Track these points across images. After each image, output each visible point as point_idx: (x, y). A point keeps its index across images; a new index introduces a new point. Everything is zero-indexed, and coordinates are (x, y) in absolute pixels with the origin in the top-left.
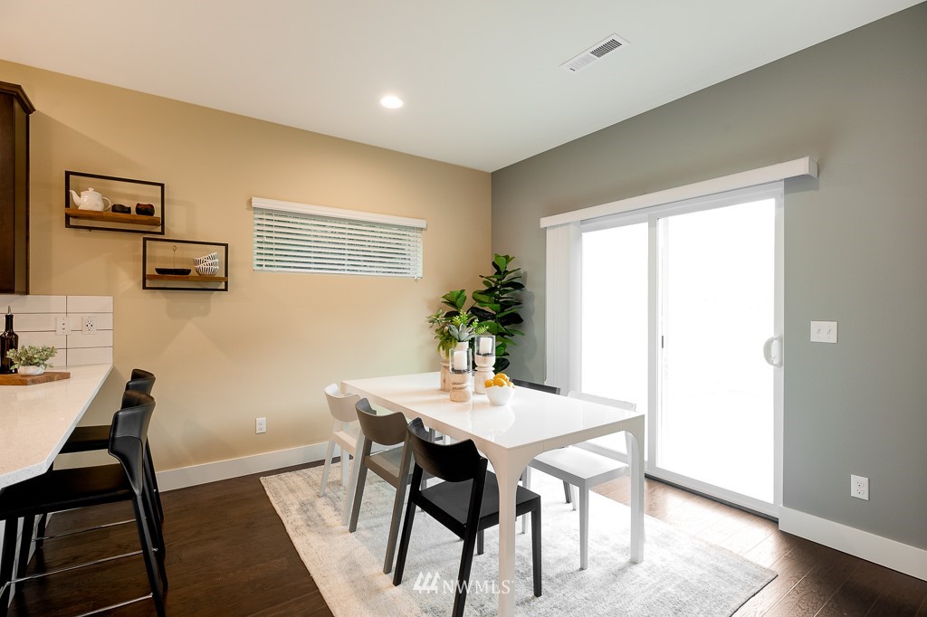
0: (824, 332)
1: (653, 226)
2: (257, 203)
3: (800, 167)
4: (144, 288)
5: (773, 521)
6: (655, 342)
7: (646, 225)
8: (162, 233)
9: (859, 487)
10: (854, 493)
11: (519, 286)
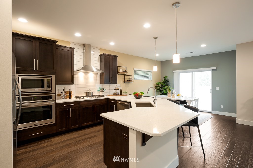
0: (217, 88)
1: (192, 73)
2: (135, 69)
3: (215, 68)
4: (124, 83)
5: (211, 113)
6: (193, 90)
7: (191, 73)
8: (126, 74)
9: (222, 107)
10: (221, 108)
11: (168, 82)
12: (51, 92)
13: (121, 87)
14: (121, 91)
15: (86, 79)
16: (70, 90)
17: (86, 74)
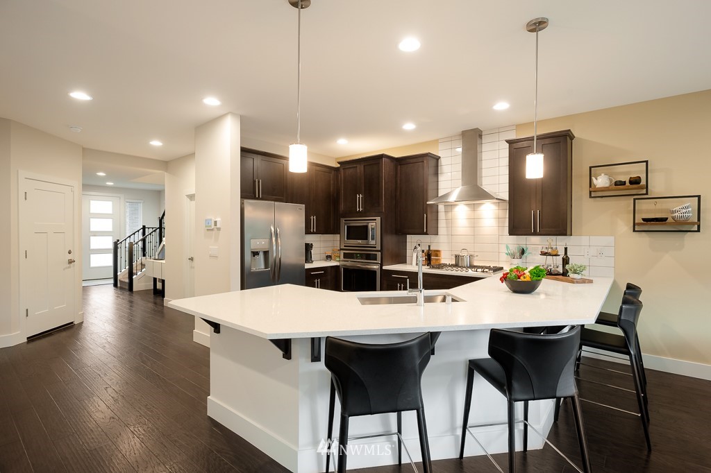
4: (634, 231)
8: (647, 194)
12: (375, 247)
13: (566, 249)
14: (566, 261)
15: (474, 222)
16: (429, 246)
17: (474, 208)
